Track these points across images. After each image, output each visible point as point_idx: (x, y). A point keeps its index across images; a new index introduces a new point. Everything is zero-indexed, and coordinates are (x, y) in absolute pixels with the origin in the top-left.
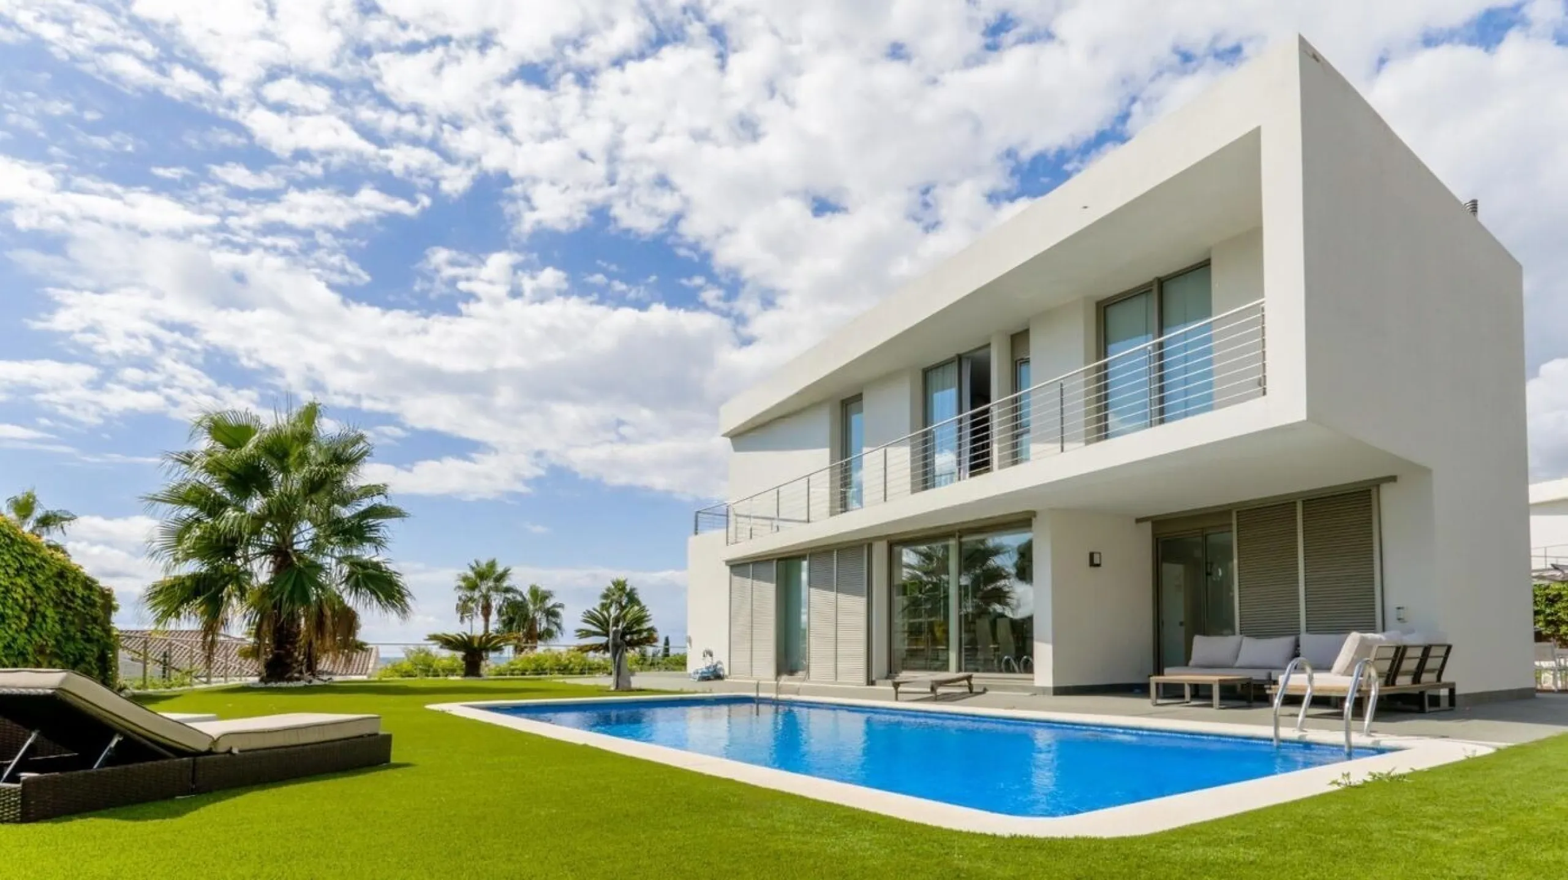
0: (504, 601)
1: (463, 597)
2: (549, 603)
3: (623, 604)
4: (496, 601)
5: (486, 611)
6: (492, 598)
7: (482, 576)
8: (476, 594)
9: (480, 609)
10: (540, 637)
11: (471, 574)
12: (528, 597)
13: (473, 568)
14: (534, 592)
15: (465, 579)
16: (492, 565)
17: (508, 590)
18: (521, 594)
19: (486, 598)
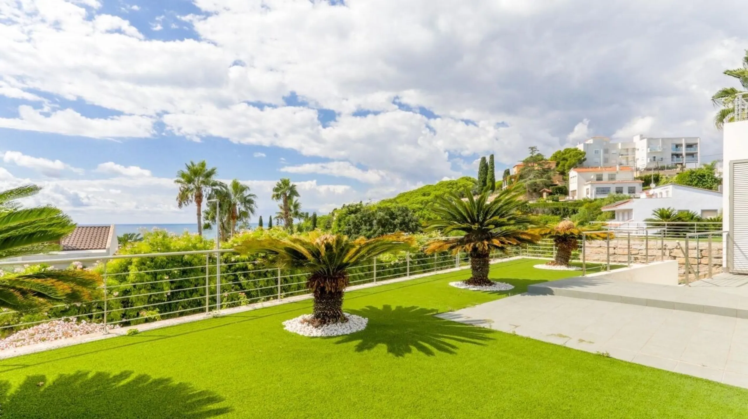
0: (212, 191)
1: (182, 189)
2: (246, 193)
3: (288, 195)
4: (207, 190)
5: (199, 198)
6: (203, 189)
7: (196, 173)
8: (192, 186)
9: (194, 197)
10: (239, 218)
11: (187, 171)
12: (230, 188)
13: (189, 168)
14: (236, 185)
15: (183, 175)
16: (203, 165)
17: (215, 184)
18: (226, 187)
19: (199, 189)
